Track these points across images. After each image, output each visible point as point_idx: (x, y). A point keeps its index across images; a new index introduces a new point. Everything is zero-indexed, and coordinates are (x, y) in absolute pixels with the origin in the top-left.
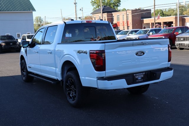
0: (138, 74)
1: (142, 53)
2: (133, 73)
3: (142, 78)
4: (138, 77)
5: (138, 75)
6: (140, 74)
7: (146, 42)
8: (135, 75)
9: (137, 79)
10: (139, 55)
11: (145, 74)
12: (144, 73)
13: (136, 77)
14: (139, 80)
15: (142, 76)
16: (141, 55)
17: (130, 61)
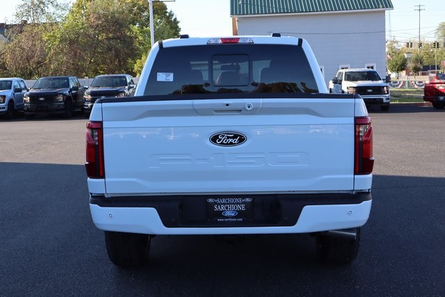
0: (224, 201)
1: (233, 138)
2: (207, 196)
3: (240, 214)
4: (223, 208)
5: (224, 204)
6: (230, 200)
7: (245, 104)
8: (210, 200)
9: (220, 214)
10: (222, 143)
11: (253, 202)
12: (248, 200)
13: (216, 208)
14: (228, 217)
15: (242, 208)
16: (231, 143)
17: (189, 157)
